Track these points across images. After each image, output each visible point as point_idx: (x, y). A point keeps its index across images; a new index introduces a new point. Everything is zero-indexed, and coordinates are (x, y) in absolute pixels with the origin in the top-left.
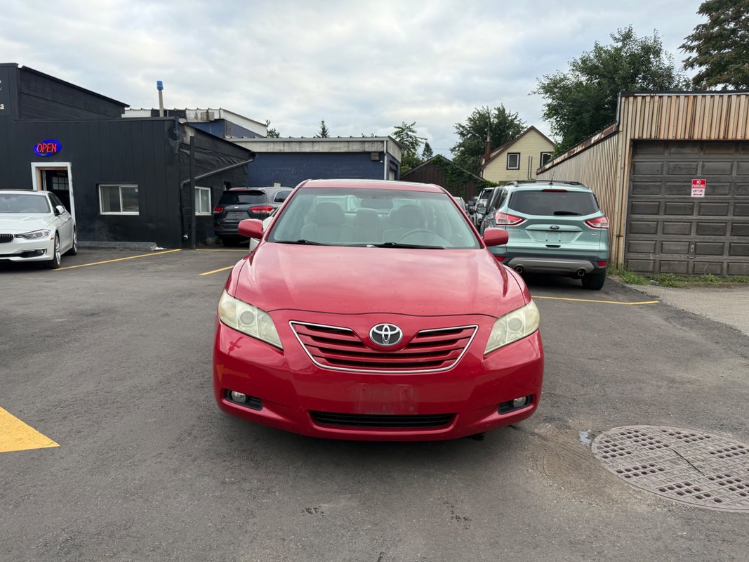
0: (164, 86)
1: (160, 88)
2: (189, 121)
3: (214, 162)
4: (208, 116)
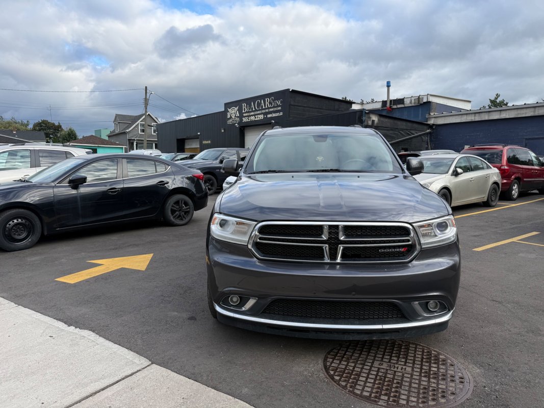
0: (391, 84)
1: (388, 86)
2: (406, 106)
3: (394, 136)
4: (419, 101)
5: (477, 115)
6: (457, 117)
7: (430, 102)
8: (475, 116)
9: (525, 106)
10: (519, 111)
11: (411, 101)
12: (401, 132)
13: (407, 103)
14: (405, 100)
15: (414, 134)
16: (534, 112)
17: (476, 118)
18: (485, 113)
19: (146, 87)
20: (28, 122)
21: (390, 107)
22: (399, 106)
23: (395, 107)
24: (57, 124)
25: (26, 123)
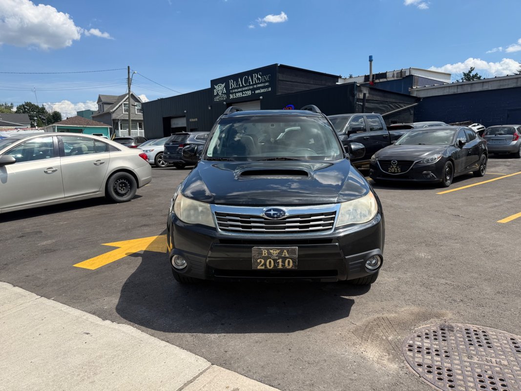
0: (373, 58)
1: (371, 60)
2: (389, 80)
3: (384, 109)
4: (401, 75)
6: (440, 90)
7: (412, 76)
8: (457, 88)
9: (508, 77)
10: (502, 83)
11: (394, 74)
12: (391, 105)
13: (390, 78)
14: (388, 74)
15: (402, 107)
16: (517, 83)
17: (459, 90)
18: (468, 86)
19: (129, 67)
20: (12, 104)
21: (373, 81)
22: (381, 80)
23: (377, 81)
24: (40, 106)
25: (10, 105)
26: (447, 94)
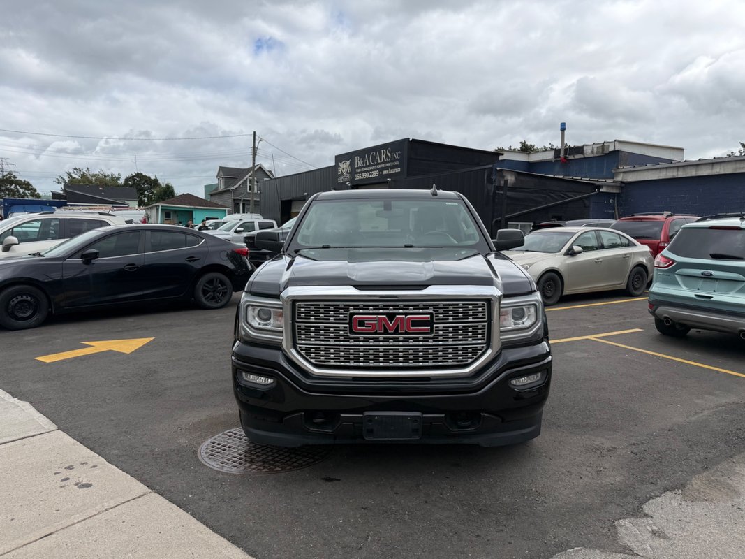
0: (566, 127)
1: (563, 129)
2: (586, 156)
3: (541, 200)
4: (603, 149)
5: (681, 169)
6: (654, 172)
7: (618, 151)
8: (678, 171)
11: (593, 149)
13: (588, 152)
14: (585, 148)
15: (571, 197)
17: (680, 173)
19: (255, 133)
20: (119, 175)
21: (565, 158)
22: (577, 156)
23: (571, 157)
24: (153, 178)
25: (117, 176)
26: (664, 178)
